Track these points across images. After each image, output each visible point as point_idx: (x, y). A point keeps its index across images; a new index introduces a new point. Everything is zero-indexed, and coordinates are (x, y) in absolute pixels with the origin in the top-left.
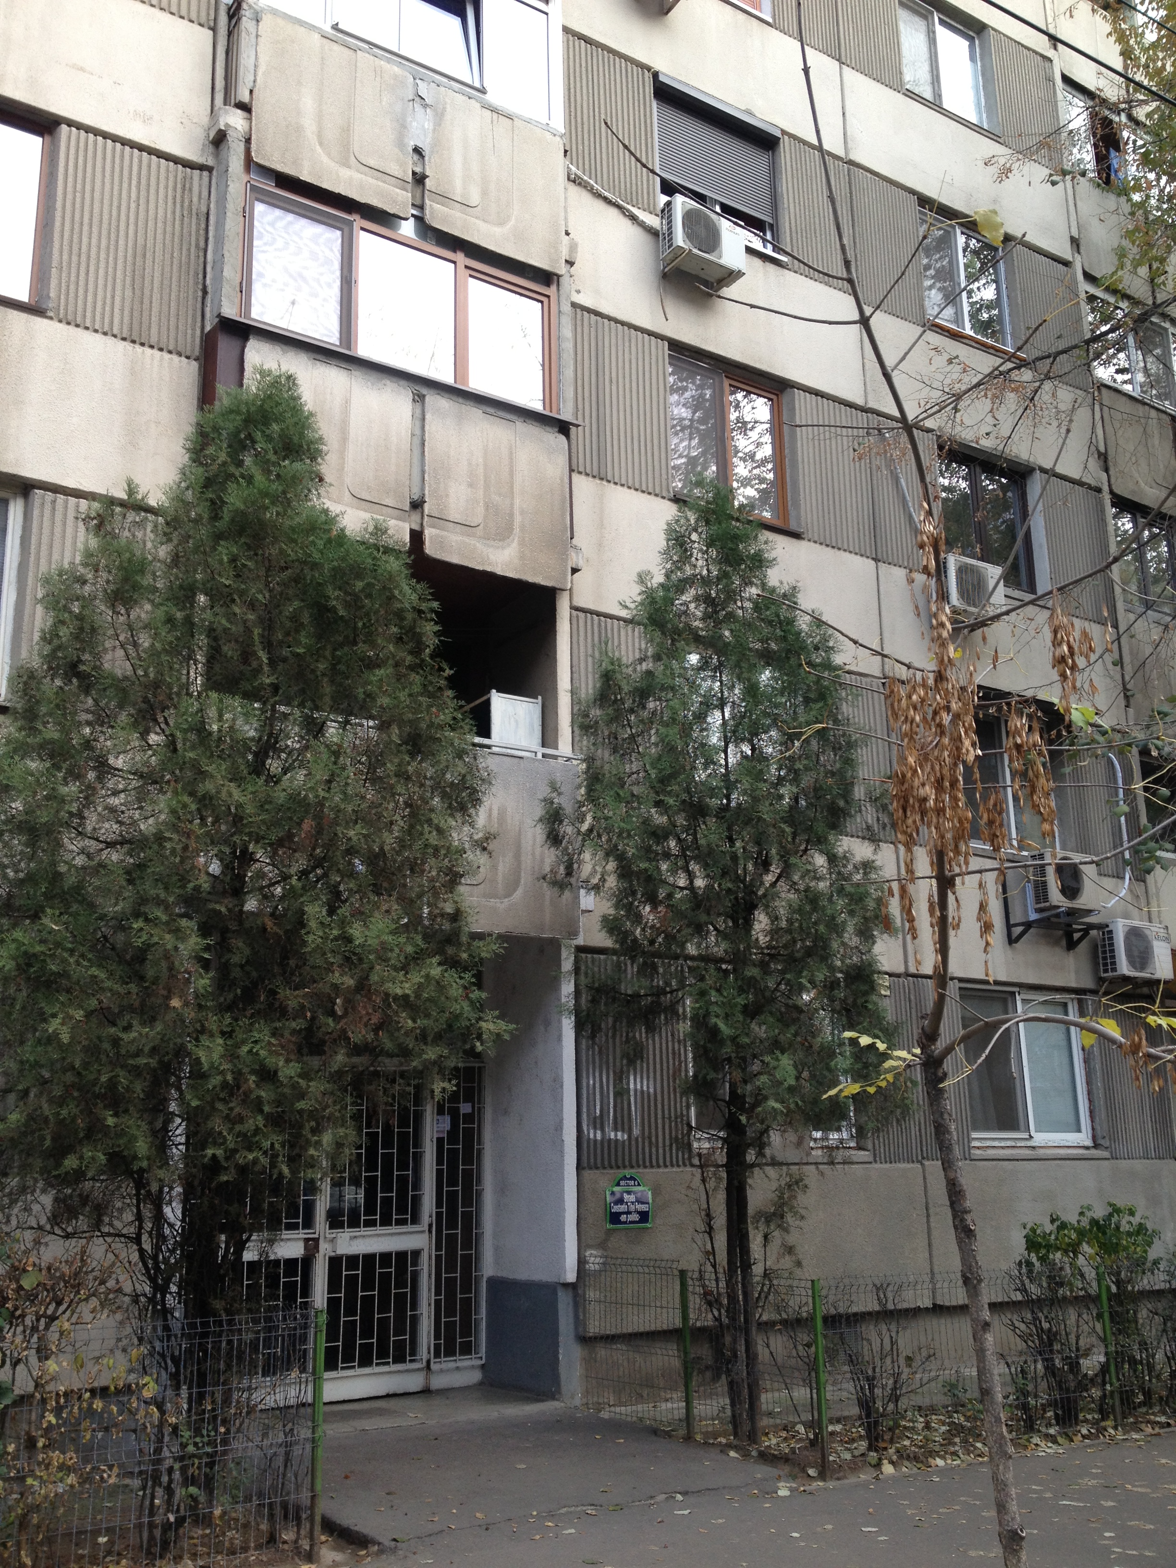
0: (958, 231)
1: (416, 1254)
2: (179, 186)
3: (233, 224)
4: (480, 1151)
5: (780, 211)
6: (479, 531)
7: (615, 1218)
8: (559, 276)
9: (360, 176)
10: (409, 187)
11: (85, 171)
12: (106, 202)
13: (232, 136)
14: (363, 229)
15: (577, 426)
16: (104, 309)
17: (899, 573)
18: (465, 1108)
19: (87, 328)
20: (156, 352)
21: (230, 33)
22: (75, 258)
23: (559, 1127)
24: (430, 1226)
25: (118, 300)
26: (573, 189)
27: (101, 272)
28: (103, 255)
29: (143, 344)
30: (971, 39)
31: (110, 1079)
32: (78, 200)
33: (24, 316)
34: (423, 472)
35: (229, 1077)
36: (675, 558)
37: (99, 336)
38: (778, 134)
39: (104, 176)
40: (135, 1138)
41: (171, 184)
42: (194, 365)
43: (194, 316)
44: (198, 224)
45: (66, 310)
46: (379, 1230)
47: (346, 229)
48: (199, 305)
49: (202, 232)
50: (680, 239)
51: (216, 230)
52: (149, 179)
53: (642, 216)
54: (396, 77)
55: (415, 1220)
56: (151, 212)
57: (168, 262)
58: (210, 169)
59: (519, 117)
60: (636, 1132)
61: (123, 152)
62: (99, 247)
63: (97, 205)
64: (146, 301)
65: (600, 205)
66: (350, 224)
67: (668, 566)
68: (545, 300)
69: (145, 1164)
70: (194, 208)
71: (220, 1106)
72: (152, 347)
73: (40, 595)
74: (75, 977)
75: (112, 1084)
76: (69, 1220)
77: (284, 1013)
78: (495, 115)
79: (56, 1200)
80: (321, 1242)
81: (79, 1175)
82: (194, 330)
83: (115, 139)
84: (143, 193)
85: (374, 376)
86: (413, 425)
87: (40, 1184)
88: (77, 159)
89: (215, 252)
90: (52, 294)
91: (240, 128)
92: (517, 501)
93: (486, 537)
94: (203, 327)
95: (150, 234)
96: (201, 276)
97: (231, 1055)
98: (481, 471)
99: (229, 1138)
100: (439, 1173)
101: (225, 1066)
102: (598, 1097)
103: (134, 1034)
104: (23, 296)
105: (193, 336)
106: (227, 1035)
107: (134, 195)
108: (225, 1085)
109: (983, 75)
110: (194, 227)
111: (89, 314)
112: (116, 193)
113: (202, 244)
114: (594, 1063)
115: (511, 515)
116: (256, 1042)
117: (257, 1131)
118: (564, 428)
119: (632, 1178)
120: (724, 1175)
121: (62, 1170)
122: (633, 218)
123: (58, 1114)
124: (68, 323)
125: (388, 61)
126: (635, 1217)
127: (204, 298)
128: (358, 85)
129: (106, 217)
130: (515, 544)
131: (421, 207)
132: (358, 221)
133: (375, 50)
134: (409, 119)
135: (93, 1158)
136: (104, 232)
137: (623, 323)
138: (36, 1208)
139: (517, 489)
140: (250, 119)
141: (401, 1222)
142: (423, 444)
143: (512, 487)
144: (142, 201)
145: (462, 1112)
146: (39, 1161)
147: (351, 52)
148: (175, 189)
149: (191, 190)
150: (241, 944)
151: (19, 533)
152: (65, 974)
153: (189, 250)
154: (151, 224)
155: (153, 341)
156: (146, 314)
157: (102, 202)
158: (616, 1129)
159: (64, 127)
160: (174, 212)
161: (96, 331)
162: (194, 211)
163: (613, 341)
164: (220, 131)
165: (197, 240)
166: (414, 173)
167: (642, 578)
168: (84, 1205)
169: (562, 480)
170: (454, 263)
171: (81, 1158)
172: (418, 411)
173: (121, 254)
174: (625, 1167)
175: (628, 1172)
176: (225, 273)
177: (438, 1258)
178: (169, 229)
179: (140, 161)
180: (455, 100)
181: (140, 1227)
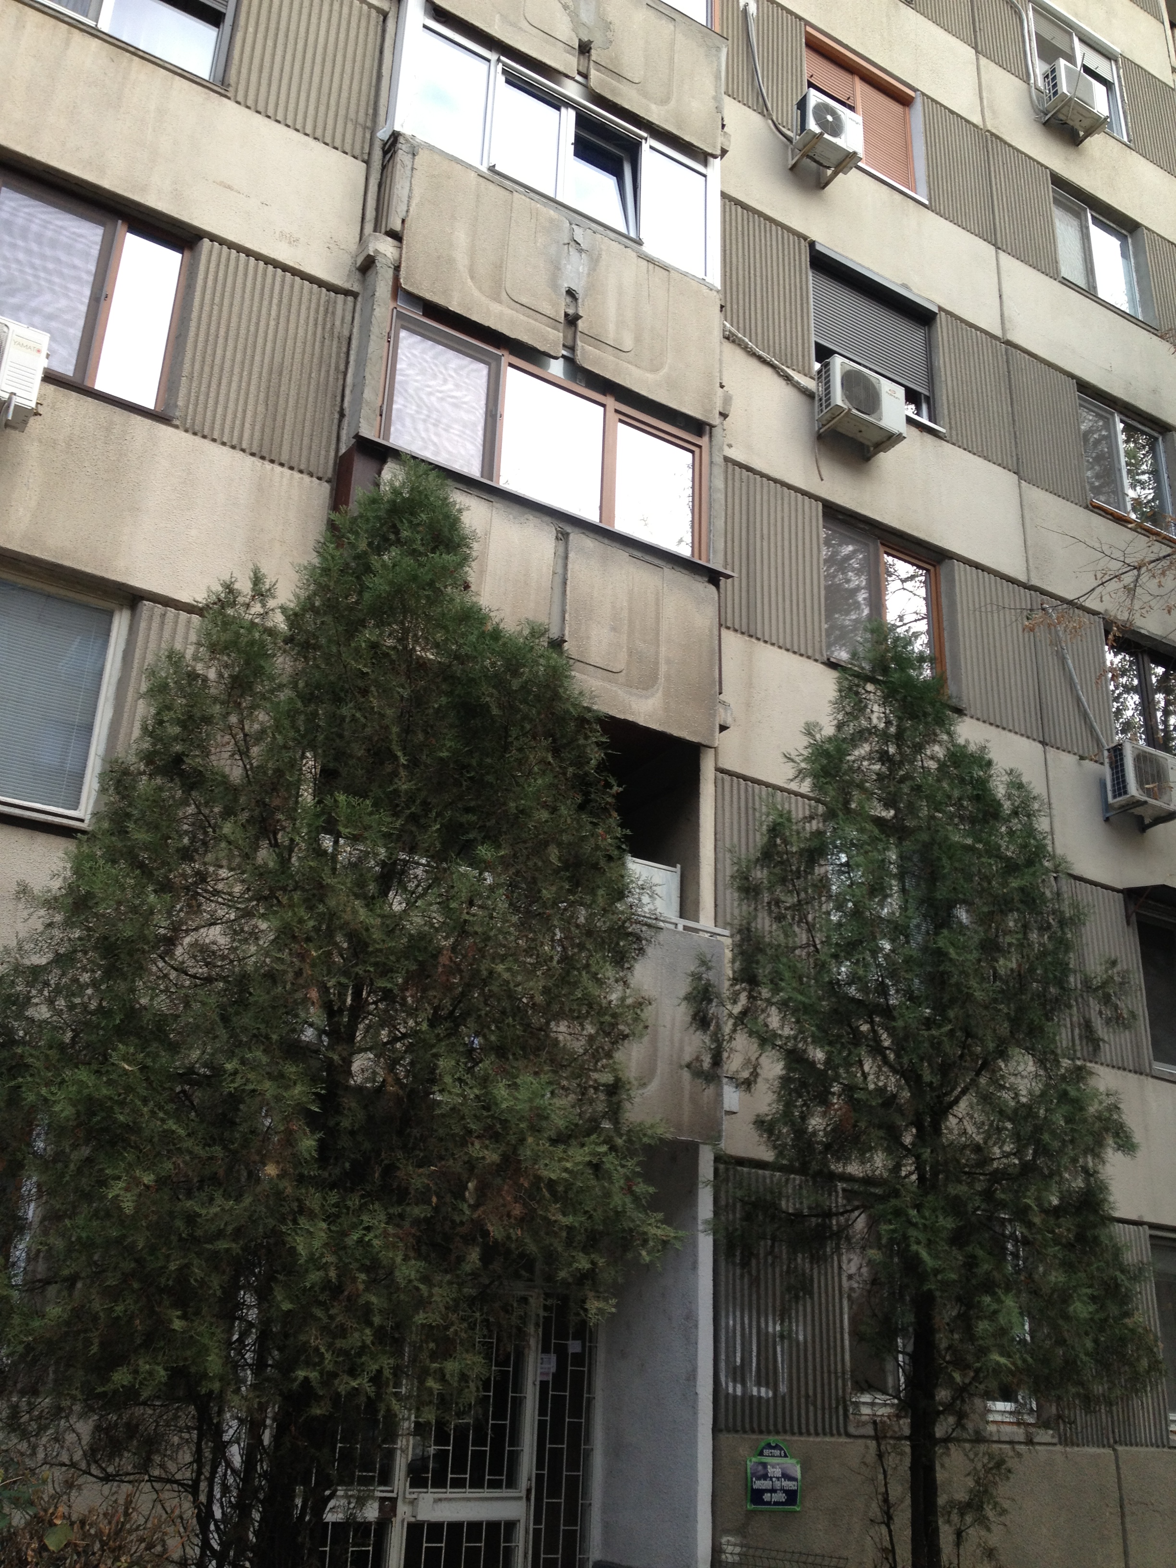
0: (1117, 419)
1: (511, 1525)
2: (322, 309)
3: (376, 347)
4: (590, 1401)
5: (937, 382)
6: (621, 678)
7: (757, 1496)
8: (712, 427)
9: (510, 311)
10: (561, 327)
11: (224, 286)
12: (244, 317)
13: (380, 262)
14: (511, 365)
15: (728, 577)
16: (234, 422)
17: (1068, 760)
18: (574, 1347)
19: (214, 440)
20: (286, 471)
21: (384, 167)
22: (207, 369)
23: (692, 1376)
24: (529, 1491)
25: (249, 414)
26: (728, 347)
27: (234, 386)
28: (237, 370)
29: (272, 461)
30: (1122, 238)
31: (180, 1269)
32: (215, 312)
33: (148, 422)
34: (564, 612)
35: (333, 1274)
36: (848, 709)
37: (225, 449)
38: (936, 310)
39: (244, 292)
40: (206, 1350)
41: (313, 306)
42: (326, 488)
43: (329, 438)
44: (339, 348)
45: (194, 420)
46: (469, 1493)
47: (493, 365)
48: (335, 427)
49: (343, 355)
50: (838, 398)
51: (358, 354)
52: (291, 299)
53: (797, 377)
54: (551, 221)
55: (512, 1483)
56: (291, 332)
57: (305, 382)
58: (355, 295)
59: (677, 270)
60: (783, 1388)
61: (265, 271)
62: (233, 361)
63: (234, 319)
64: (279, 418)
65: (754, 363)
66: (498, 359)
67: (840, 717)
68: (696, 450)
69: (216, 1386)
70: (336, 331)
71: (319, 1313)
72: (282, 465)
73: (144, 688)
74: (147, 1133)
75: (184, 1271)
76: (111, 1458)
77: (402, 1195)
78: (651, 266)
79: (98, 1428)
80: (400, 1503)
81: (130, 1395)
82: (328, 451)
83: (258, 257)
84: (284, 311)
85: (516, 509)
86: (555, 564)
87: (77, 1408)
88: (217, 273)
89: (355, 375)
90: (180, 403)
91: (389, 255)
92: (663, 650)
93: (629, 685)
94: (337, 450)
95: (288, 352)
96: (339, 399)
97: (336, 1244)
98: (625, 614)
99: (328, 1356)
100: (542, 1425)
101: (330, 1258)
102: (738, 1341)
103: (215, 1210)
104: (149, 402)
105: (327, 457)
106: (330, 1219)
107: (274, 313)
108: (326, 1285)
109: (1137, 271)
110: (334, 349)
111: (217, 426)
112: (255, 309)
113: (342, 367)
114: (734, 1298)
115: (657, 663)
116: (368, 1229)
117: (363, 1348)
118: (714, 577)
119: (776, 1447)
120: (908, 1450)
121: (109, 1387)
122: (788, 379)
123: (111, 1310)
124: (195, 434)
125: (545, 205)
126: (780, 1497)
127: (340, 421)
128: (513, 224)
129: (243, 332)
130: (660, 694)
131: (572, 349)
132: (507, 358)
133: (532, 194)
134: (564, 262)
135: (150, 1373)
136: (240, 347)
137: (776, 481)
138: (70, 1437)
139: (663, 637)
140: (401, 248)
141: (495, 1485)
142: (565, 583)
143: (658, 634)
144: (282, 320)
145: (571, 1350)
146: (81, 1373)
147: (507, 193)
148: (317, 312)
149: (333, 313)
150: (353, 1105)
151: (122, 646)
152: (134, 1128)
153: (328, 371)
154: (290, 342)
155: (284, 458)
156: (278, 432)
157: (240, 318)
158: (759, 1384)
159: (206, 242)
160: (315, 334)
161: (224, 444)
162: (336, 334)
163: (765, 497)
164: (369, 256)
165: (337, 363)
166: (566, 315)
167: (809, 730)
168: (131, 1437)
169: (711, 631)
170: (603, 405)
171: (136, 1372)
172: (561, 550)
173: (256, 369)
174: (769, 1432)
175: (772, 1439)
176: (366, 395)
177: (537, 1532)
178: (308, 349)
179: (283, 281)
180: (611, 247)
181: (199, 1473)
